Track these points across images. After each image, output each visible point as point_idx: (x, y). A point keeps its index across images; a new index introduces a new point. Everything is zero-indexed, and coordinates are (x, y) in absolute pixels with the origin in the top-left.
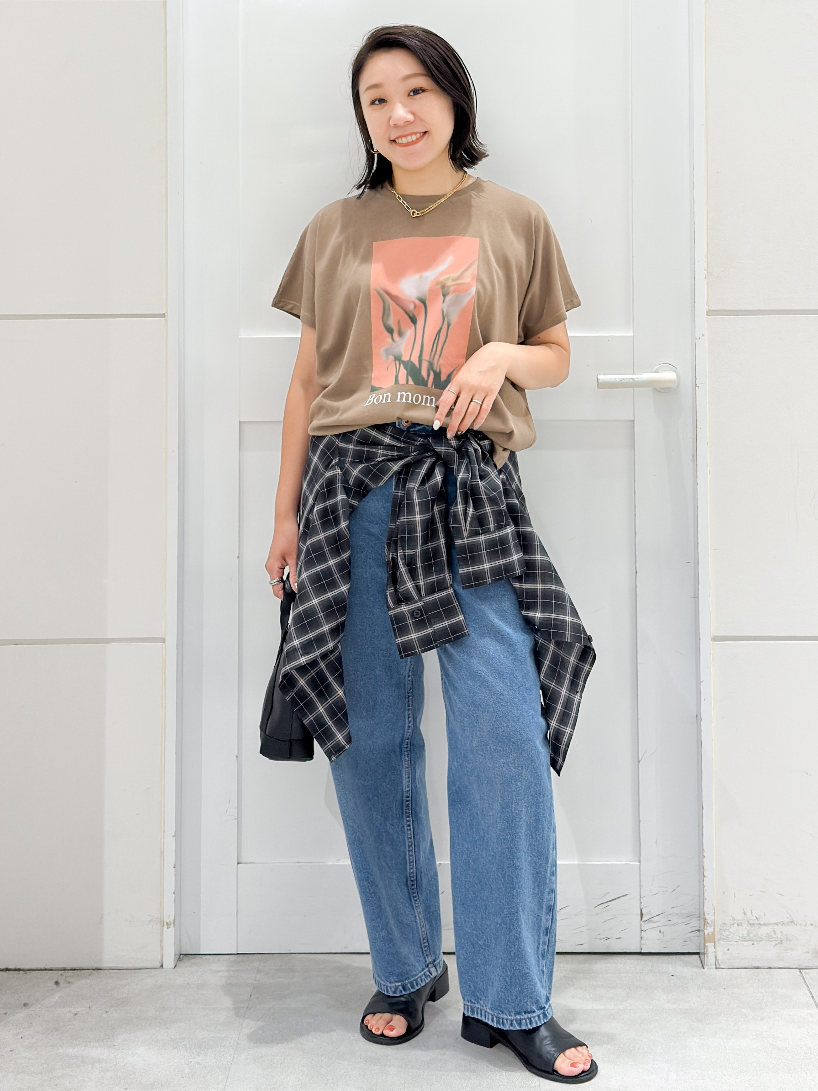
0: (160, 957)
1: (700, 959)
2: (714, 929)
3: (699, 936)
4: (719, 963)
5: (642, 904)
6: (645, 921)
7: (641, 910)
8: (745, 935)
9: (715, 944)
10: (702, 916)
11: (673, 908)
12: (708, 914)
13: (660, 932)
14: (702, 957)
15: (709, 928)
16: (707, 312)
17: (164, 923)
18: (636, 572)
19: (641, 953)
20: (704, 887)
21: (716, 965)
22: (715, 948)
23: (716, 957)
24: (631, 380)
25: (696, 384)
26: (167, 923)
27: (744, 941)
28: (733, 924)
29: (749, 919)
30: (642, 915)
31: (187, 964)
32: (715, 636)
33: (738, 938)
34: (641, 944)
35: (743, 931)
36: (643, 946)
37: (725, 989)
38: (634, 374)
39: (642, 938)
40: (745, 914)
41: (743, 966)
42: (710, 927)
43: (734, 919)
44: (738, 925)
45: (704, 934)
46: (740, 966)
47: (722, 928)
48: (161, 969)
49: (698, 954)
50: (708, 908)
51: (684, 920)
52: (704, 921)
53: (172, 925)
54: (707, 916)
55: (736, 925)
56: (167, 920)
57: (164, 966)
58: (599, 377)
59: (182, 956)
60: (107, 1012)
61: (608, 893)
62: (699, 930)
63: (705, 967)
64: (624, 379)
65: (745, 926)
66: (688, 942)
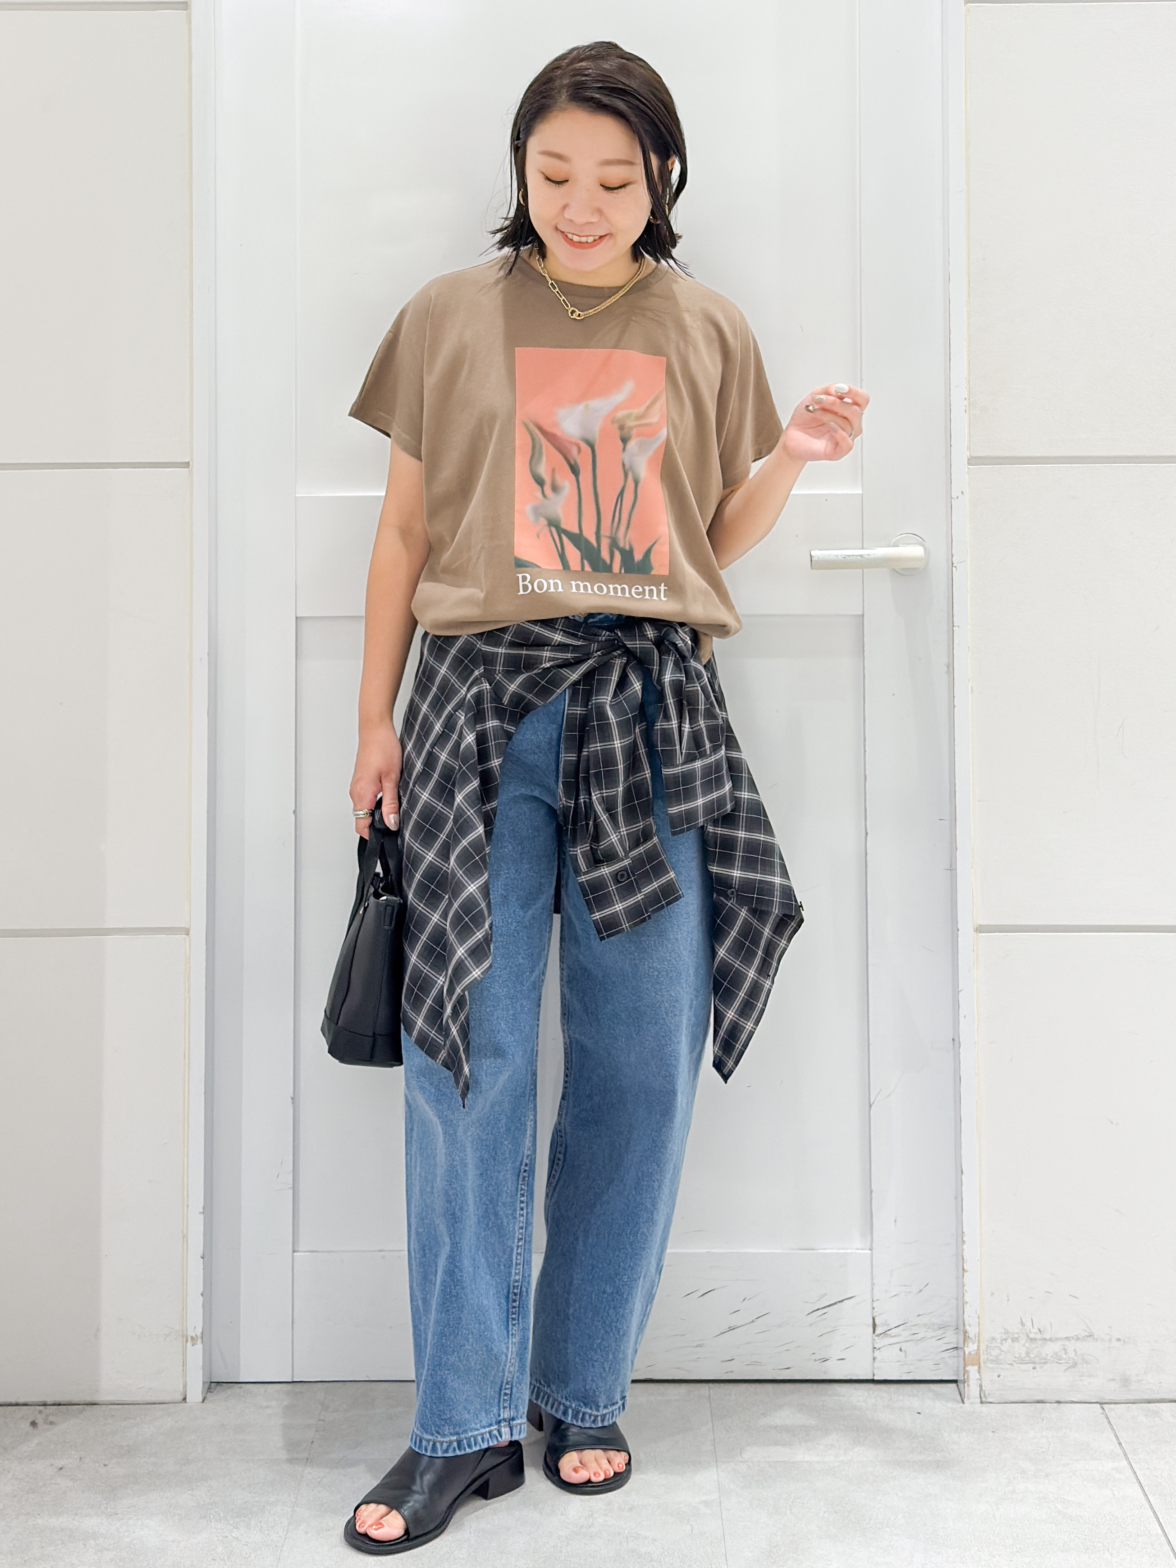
0: (181, 1387)
1: (959, 1389)
2: (979, 1347)
3: (958, 1357)
4: (985, 1396)
5: (875, 1310)
6: (878, 1336)
7: (874, 1319)
8: (1024, 1355)
9: (979, 1368)
10: (961, 1328)
11: (919, 1315)
12: (970, 1325)
13: (901, 1350)
14: (961, 1386)
15: (970, 1344)
16: (968, 460)
17: (187, 1338)
18: (867, 834)
19: (873, 1381)
20: (964, 1286)
21: (981, 1397)
22: (979, 1373)
23: (981, 1386)
24: (859, 557)
25: (952, 564)
26: (192, 1338)
27: (1020, 1363)
28: (1005, 1340)
29: (1028, 1331)
30: (874, 1326)
31: (220, 1396)
32: (980, 925)
33: (1014, 1359)
34: (874, 1368)
35: (1020, 1349)
36: (876, 1372)
37: (993, 1432)
38: (863, 548)
39: (874, 1359)
40: (1023, 1324)
41: (1022, 1399)
42: (974, 1343)
43: (1007, 1332)
44: (1013, 1341)
45: (964, 1353)
46: (1016, 1399)
47: (989, 1345)
48: (183, 1404)
49: (955, 1381)
50: (969, 1315)
51: (934, 1334)
52: (965, 1335)
53: (200, 1340)
54: (967, 1327)
55: (1010, 1340)
56: (191, 1333)
57: (187, 1400)
58: (813, 553)
59: (213, 1386)
60: (105, 1465)
61: (825, 1295)
62: (956, 1348)
63: (966, 1400)
64: (849, 556)
65: (1023, 1342)
66: (940, 1366)
